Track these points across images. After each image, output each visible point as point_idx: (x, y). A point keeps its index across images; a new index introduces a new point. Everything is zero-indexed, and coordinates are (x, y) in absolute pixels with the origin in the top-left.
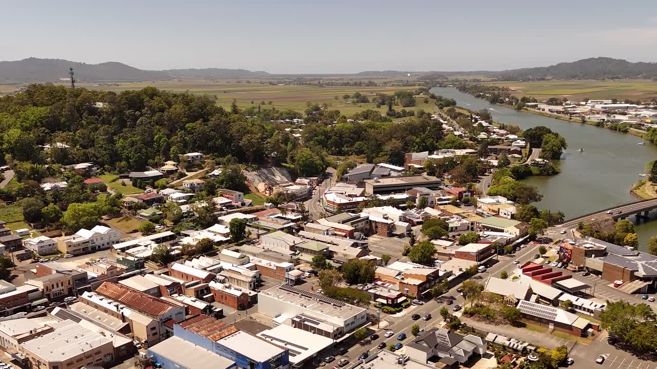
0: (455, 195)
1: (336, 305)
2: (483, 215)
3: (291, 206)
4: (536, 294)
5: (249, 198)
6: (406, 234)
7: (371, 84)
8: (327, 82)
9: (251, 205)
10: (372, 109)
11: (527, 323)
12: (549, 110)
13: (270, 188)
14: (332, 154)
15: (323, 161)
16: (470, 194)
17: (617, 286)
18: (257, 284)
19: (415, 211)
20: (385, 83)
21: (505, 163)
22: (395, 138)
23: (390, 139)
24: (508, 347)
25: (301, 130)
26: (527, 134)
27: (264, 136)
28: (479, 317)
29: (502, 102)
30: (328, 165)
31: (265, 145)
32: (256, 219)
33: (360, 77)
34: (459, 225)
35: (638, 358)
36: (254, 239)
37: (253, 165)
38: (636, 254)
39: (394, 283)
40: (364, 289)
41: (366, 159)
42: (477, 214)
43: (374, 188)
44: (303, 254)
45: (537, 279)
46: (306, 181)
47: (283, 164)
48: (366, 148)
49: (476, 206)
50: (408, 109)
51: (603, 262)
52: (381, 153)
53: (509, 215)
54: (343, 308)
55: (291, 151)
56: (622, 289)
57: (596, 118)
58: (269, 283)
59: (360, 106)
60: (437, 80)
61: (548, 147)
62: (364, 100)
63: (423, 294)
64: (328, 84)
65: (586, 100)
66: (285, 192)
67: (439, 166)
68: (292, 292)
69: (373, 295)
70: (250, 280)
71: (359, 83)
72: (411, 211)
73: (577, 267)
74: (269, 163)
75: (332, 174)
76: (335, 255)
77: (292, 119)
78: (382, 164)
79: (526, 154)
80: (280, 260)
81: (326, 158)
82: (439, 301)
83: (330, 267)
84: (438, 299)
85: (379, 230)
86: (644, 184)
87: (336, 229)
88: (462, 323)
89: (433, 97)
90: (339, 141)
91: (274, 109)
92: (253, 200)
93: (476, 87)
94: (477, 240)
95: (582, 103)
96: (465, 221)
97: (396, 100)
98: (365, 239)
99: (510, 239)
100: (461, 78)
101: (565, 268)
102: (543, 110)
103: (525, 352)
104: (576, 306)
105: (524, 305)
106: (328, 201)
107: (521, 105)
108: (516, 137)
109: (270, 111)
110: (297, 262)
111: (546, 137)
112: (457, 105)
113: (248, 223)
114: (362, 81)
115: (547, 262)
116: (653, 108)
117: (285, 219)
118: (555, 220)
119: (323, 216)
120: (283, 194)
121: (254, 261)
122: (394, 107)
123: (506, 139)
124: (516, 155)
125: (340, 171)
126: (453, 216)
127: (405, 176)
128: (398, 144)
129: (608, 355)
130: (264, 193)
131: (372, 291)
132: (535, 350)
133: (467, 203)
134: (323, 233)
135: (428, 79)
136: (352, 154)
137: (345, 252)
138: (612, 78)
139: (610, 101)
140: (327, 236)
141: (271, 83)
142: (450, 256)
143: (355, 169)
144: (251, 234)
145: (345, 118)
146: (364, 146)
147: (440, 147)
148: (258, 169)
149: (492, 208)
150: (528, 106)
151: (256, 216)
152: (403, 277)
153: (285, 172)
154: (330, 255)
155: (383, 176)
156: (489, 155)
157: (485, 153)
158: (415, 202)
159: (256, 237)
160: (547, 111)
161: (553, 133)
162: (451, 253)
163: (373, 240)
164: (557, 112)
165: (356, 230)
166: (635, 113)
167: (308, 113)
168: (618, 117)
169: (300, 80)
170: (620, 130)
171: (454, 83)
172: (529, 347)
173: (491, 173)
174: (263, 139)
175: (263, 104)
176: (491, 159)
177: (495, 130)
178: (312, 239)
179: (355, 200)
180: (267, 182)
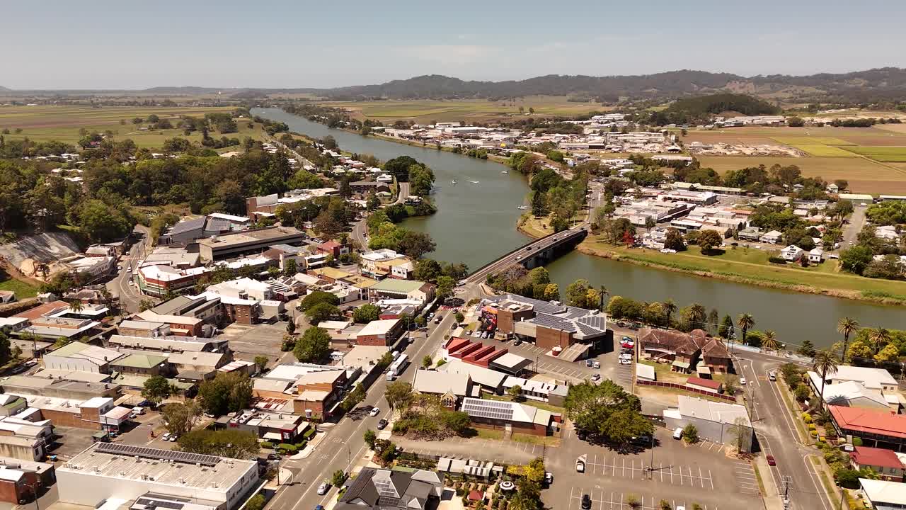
0: (328, 252)
1: (205, 465)
2: (371, 276)
3: (87, 295)
4: (477, 384)
5: (9, 289)
6: (278, 317)
7: (168, 103)
8: (104, 100)
9: (12, 299)
10: (178, 137)
11: (477, 429)
12: (400, 135)
13: (42, 267)
14: (137, 205)
15: (128, 218)
16: (348, 249)
17: (556, 353)
18: (49, 446)
19: (283, 280)
20: (188, 103)
21: (375, 204)
22: (229, 178)
23: (223, 180)
24: (470, 475)
25: (80, 171)
26: (390, 166)
27: (22, 186)
28: (415, 432)
29: (343, 126)
30: (135, 222)
31: (25, 200)
32: (27, 324)
33: (152, 95)
34: (347, 294)
35: (619, 453)
36: (30, 359)
37: (7, 233)
38: (565, 310)
39: (284, 402)
40: (241, 421)
41: (189, 209)
42: (363, 275)
43: (213, 251)
44: (124, 376)
45: (469, 360)
46: (104, 250)
47: (62, 227)
48: (187, 193)
49: (360, 265)
50: (230, 136)
51: (535, 326)
52: (211, 199)
53: (404, 273)
54: (219, 466)
55: (71, 205)
56: (562, 356)
57: (451, 143)
58: (70, 437)
59: (161, 134)
60: (255, 99)
61: (416, 180)
62: (165, 125)
63: (331, 411)
64: (105, 104)
65: (434, 123)
66: (72, 272)
67: (296, 213)
68: (121, 454)
69: (258, 429)
70: (34, 442)
71: (151, 101)
72: (276, 281)
73: (506, 335)
74: (35, 227)
75: (143, 234)
76: (179, 370)
77: (59, 153)
78: (215, 215)
79: (395, 190)
80: (87, 396)
81: (131, 212)
82: (354, 416)
83: (176, 391)
84: (352, 414)
85: (238, 315)
86: (528, 218)
87: (171, 325)
88: (397, 448)
89: (258, 120)
90: (144, 184)
91: (27, 140)
92: (17, 290)
93: (306, 108)
94: (377, 315)
95: (430, 126)
96: (353, 288)
97: (211, 125)
98: (219, 333)
99: (418, 307)
100: (284, 96)
101: (492, 337)
102: (393, 135)
103: (492, 477)
104: (526, 392)
105: (470, 405)
106: (148, 279)
107: (366, 129)
108: (379, 170)
109: (21, 143)
110: (117, 393)
111: (412, 169)
112: (289, 130)
113: (12, 333)
114: (156, 100)
115: (468, 333)
116: (502, 131)
117: (79, 317)
118: (459, 274)
119: (145, 307)
120: (70, 276)
121: (36, 403)
122: (210, 134)
123: (367, 173)
124: (385, 193)
125: (157, 229)
126: (336, 282)
127: (253, 229)
128: (236, 186)
129: (585, 456)
130: (34, 277)
131: (253, 423)
132: (504, 472)
133: (348, 261)
134: (150, 333)
135: (244, 98)
136: (167, 203)
137: (196, 363)
138: (449, 98)
139: (458, 124)
140: (160, 339)
141: (14, 103)
142: (350, 344)
143: (177, 224)
144: (21, 353)
145: (147, 151)
146: (184, 190)
147: (291, 187)
148: (18, 238)
149: (381, 265)
150: (374, 131)
151: (27, 319)
152: (296, 390)
153: (66, 238)
154: (170, 370)
155: (223, 233)
156: (352, 194)
157: (347, 192)
158: (278, 266)
159: (31, 355)
160: (396, 136)
161: (418, 164)
162: (350, 338)
163: (232, 334)
164: (408, 137)
165: (204, 322)
166: (487, 137)
167: (84, 145)
168: (473, 142)
169: (62, 99)
170: (479, 157)
171: (278, 102)
172: (497, 469)
173: (361, 217)
174: (19, 191)
175: (7, 132)
176: (356, 199)
177: (347, 161)
178: (135, 348)
179: (190, 272)
180: (36, 257)
